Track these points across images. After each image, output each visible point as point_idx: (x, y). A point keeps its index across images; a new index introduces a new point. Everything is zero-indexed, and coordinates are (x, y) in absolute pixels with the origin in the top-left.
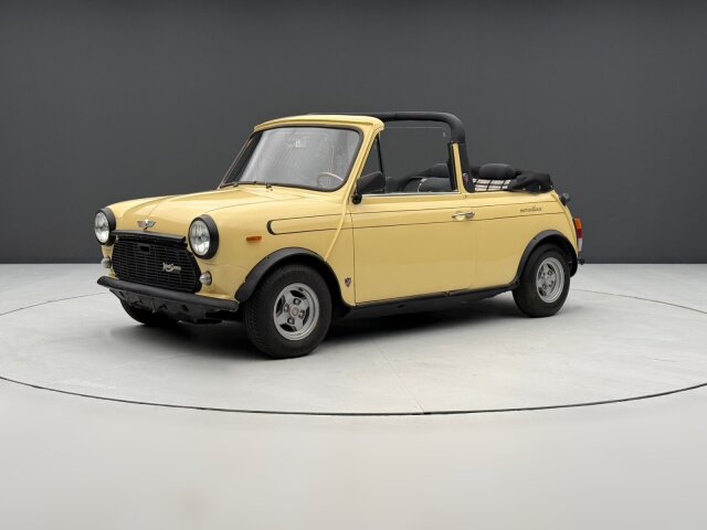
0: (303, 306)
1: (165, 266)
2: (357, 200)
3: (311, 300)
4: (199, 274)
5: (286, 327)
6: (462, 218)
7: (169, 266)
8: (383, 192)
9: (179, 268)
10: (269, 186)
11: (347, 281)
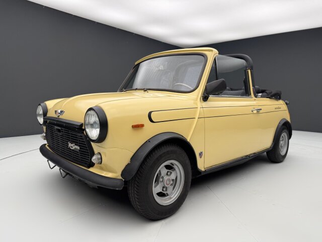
0: (173, 176)
1: (70, 145)
2: (205, 98)
3: (179, 172)
4: (93, 154)
5: (161, 194)
6: (255, 112)
7: (72, 145)
8: (218, 95)
9: (78, 148)
10: (145, 90)
11: (201, 154)
